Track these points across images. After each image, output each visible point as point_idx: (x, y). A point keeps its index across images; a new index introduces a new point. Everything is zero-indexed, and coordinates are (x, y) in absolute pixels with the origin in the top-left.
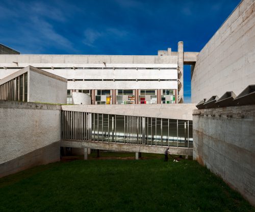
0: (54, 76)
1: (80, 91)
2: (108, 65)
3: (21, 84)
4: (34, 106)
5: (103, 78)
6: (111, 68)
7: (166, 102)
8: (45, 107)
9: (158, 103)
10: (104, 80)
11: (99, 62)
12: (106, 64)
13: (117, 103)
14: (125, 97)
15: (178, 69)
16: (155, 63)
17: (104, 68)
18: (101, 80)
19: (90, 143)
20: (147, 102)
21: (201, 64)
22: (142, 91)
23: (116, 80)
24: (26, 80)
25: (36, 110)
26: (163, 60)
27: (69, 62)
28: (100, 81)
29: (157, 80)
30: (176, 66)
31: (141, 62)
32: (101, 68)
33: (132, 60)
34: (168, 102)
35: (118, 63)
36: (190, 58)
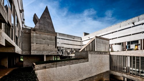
0: (104, 39)
1: (115, 44)
3: (93, 45)
4: (99, 53)
8: (103, 53)
11: (129, 24)
12: (135, 23)
17: (133, 27)
18: (130, 35)
19: (128, 75)
24: (94, 42)
25: (101, 55)
27: (109, 30)
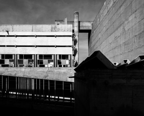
2: (11, 33)
5: (6, 45)
6: (14, 36)
7: (63, 66)
9: (54, 67)
10: (7, 46)
11: (3, 30)
12: (9, 32)
13: (19, 66)
14: (25, 61)
15: (73, 36)
16: (52, 31)
17: (7, 36)
20: (46, 66)
21: (94, 32)
22: (41, 56)
23: (17, 46)
26: (59, 28)
28: (4, 47)
29: (54, 46)
30: (71, 34)
31: (39, 31)
32: (4, 36)
33: (31, 29)
34: (64, 66)
35: (19, 31)
36: (85, 27)
